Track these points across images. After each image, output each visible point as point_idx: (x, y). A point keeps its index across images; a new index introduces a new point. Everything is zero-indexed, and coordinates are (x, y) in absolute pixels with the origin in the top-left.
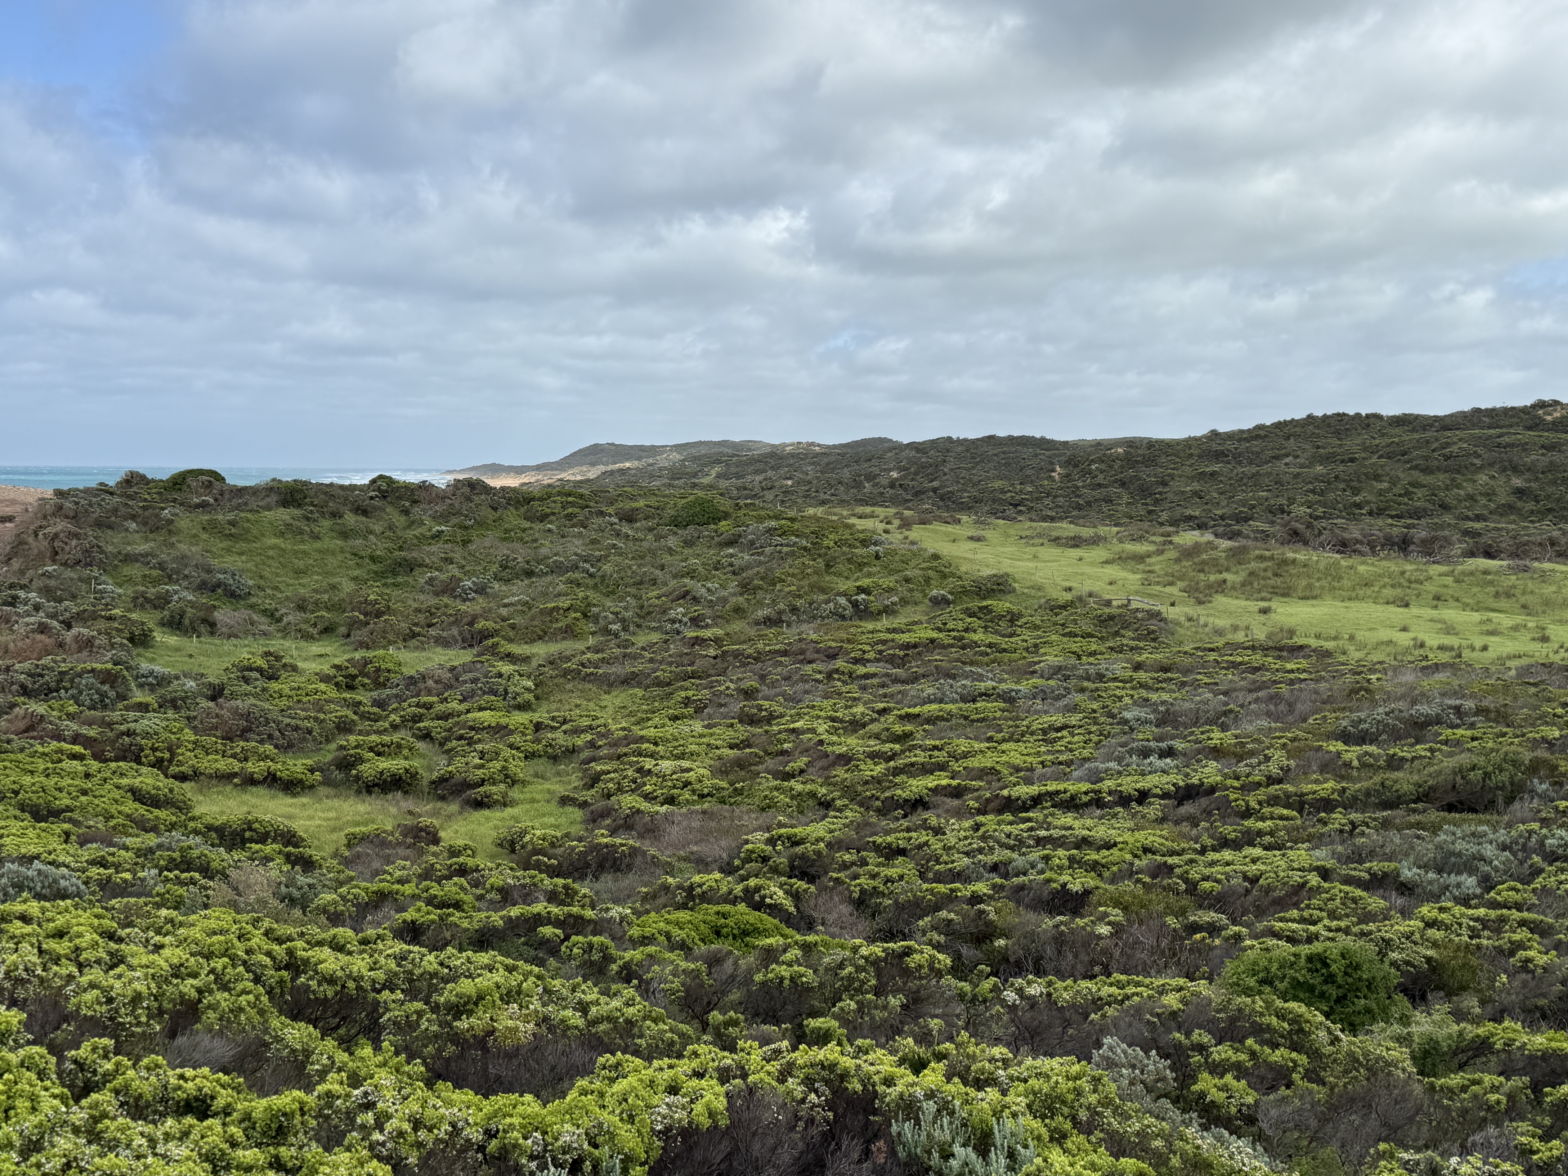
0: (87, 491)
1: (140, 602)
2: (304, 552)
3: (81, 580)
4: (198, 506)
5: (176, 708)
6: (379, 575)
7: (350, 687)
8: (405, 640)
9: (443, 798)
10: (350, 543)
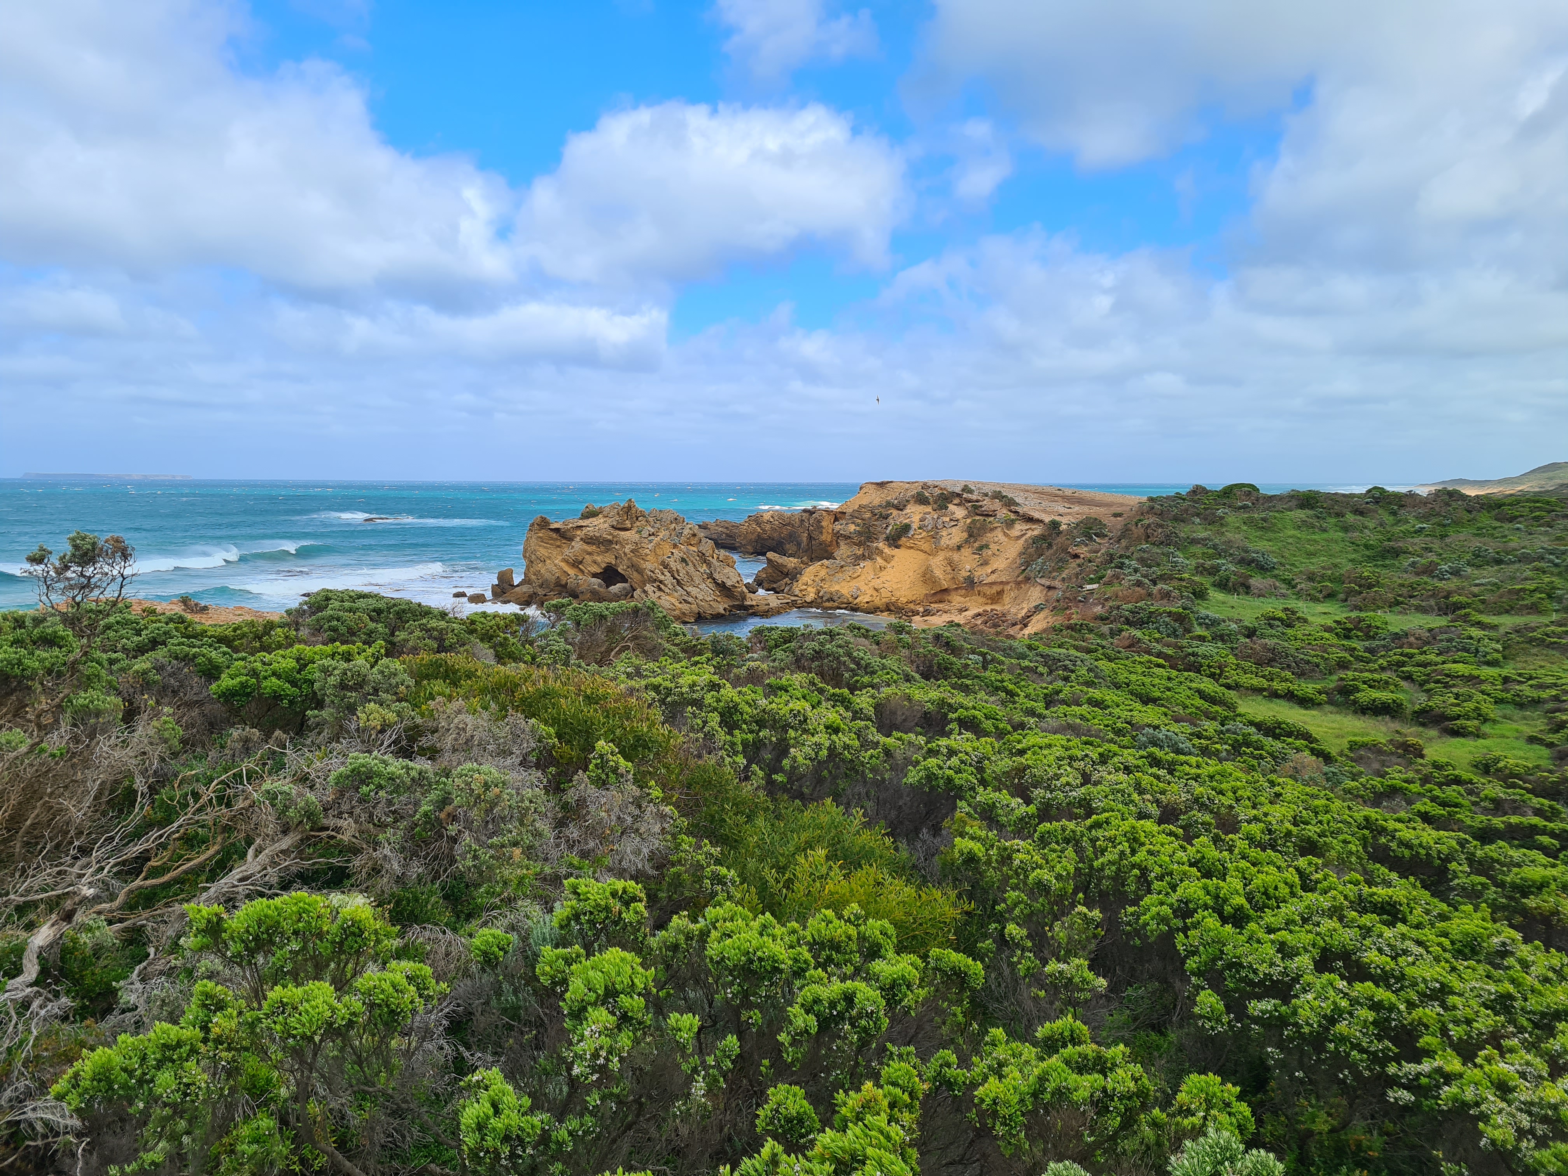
0: (1168, 498)
1: (1201, 570)
2: (1315, 540)
3: (1163, 554)
4: (1241, 508)
5: (1223, 640)
6: (1370, 559)
7: (1347, 637)
8: (1390, 607)
9: (1423, 725)
10: (1349, 535)
